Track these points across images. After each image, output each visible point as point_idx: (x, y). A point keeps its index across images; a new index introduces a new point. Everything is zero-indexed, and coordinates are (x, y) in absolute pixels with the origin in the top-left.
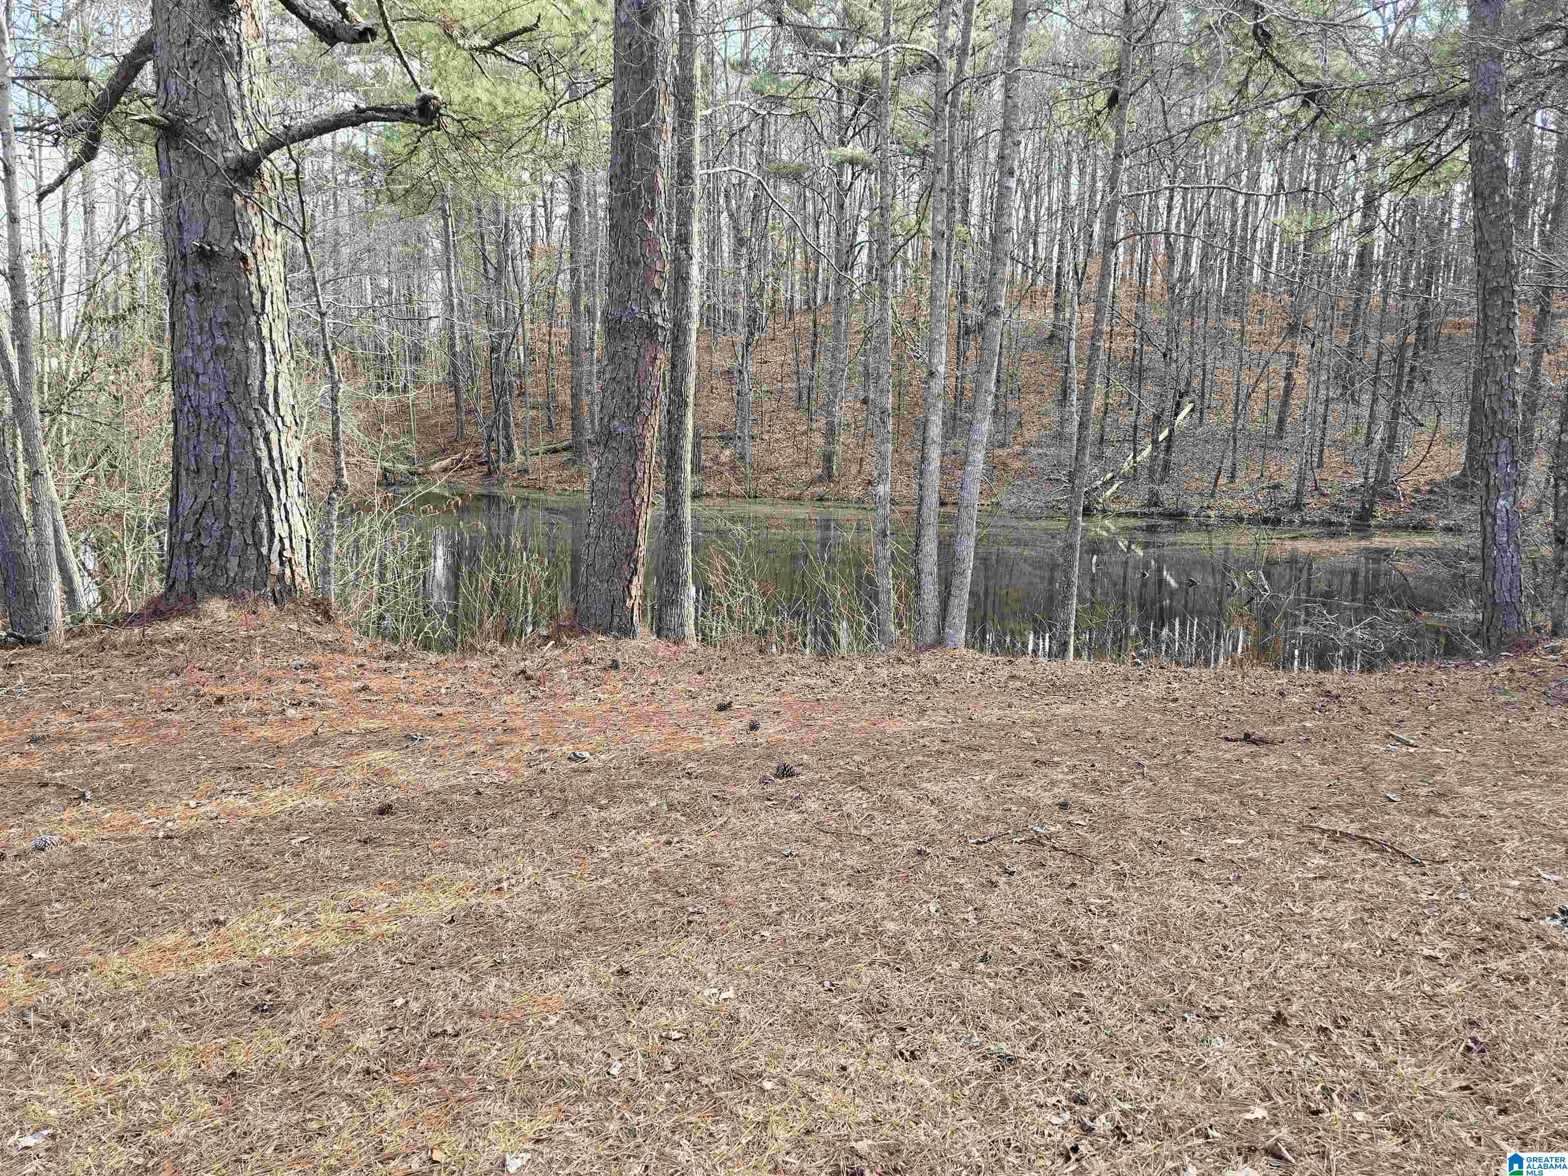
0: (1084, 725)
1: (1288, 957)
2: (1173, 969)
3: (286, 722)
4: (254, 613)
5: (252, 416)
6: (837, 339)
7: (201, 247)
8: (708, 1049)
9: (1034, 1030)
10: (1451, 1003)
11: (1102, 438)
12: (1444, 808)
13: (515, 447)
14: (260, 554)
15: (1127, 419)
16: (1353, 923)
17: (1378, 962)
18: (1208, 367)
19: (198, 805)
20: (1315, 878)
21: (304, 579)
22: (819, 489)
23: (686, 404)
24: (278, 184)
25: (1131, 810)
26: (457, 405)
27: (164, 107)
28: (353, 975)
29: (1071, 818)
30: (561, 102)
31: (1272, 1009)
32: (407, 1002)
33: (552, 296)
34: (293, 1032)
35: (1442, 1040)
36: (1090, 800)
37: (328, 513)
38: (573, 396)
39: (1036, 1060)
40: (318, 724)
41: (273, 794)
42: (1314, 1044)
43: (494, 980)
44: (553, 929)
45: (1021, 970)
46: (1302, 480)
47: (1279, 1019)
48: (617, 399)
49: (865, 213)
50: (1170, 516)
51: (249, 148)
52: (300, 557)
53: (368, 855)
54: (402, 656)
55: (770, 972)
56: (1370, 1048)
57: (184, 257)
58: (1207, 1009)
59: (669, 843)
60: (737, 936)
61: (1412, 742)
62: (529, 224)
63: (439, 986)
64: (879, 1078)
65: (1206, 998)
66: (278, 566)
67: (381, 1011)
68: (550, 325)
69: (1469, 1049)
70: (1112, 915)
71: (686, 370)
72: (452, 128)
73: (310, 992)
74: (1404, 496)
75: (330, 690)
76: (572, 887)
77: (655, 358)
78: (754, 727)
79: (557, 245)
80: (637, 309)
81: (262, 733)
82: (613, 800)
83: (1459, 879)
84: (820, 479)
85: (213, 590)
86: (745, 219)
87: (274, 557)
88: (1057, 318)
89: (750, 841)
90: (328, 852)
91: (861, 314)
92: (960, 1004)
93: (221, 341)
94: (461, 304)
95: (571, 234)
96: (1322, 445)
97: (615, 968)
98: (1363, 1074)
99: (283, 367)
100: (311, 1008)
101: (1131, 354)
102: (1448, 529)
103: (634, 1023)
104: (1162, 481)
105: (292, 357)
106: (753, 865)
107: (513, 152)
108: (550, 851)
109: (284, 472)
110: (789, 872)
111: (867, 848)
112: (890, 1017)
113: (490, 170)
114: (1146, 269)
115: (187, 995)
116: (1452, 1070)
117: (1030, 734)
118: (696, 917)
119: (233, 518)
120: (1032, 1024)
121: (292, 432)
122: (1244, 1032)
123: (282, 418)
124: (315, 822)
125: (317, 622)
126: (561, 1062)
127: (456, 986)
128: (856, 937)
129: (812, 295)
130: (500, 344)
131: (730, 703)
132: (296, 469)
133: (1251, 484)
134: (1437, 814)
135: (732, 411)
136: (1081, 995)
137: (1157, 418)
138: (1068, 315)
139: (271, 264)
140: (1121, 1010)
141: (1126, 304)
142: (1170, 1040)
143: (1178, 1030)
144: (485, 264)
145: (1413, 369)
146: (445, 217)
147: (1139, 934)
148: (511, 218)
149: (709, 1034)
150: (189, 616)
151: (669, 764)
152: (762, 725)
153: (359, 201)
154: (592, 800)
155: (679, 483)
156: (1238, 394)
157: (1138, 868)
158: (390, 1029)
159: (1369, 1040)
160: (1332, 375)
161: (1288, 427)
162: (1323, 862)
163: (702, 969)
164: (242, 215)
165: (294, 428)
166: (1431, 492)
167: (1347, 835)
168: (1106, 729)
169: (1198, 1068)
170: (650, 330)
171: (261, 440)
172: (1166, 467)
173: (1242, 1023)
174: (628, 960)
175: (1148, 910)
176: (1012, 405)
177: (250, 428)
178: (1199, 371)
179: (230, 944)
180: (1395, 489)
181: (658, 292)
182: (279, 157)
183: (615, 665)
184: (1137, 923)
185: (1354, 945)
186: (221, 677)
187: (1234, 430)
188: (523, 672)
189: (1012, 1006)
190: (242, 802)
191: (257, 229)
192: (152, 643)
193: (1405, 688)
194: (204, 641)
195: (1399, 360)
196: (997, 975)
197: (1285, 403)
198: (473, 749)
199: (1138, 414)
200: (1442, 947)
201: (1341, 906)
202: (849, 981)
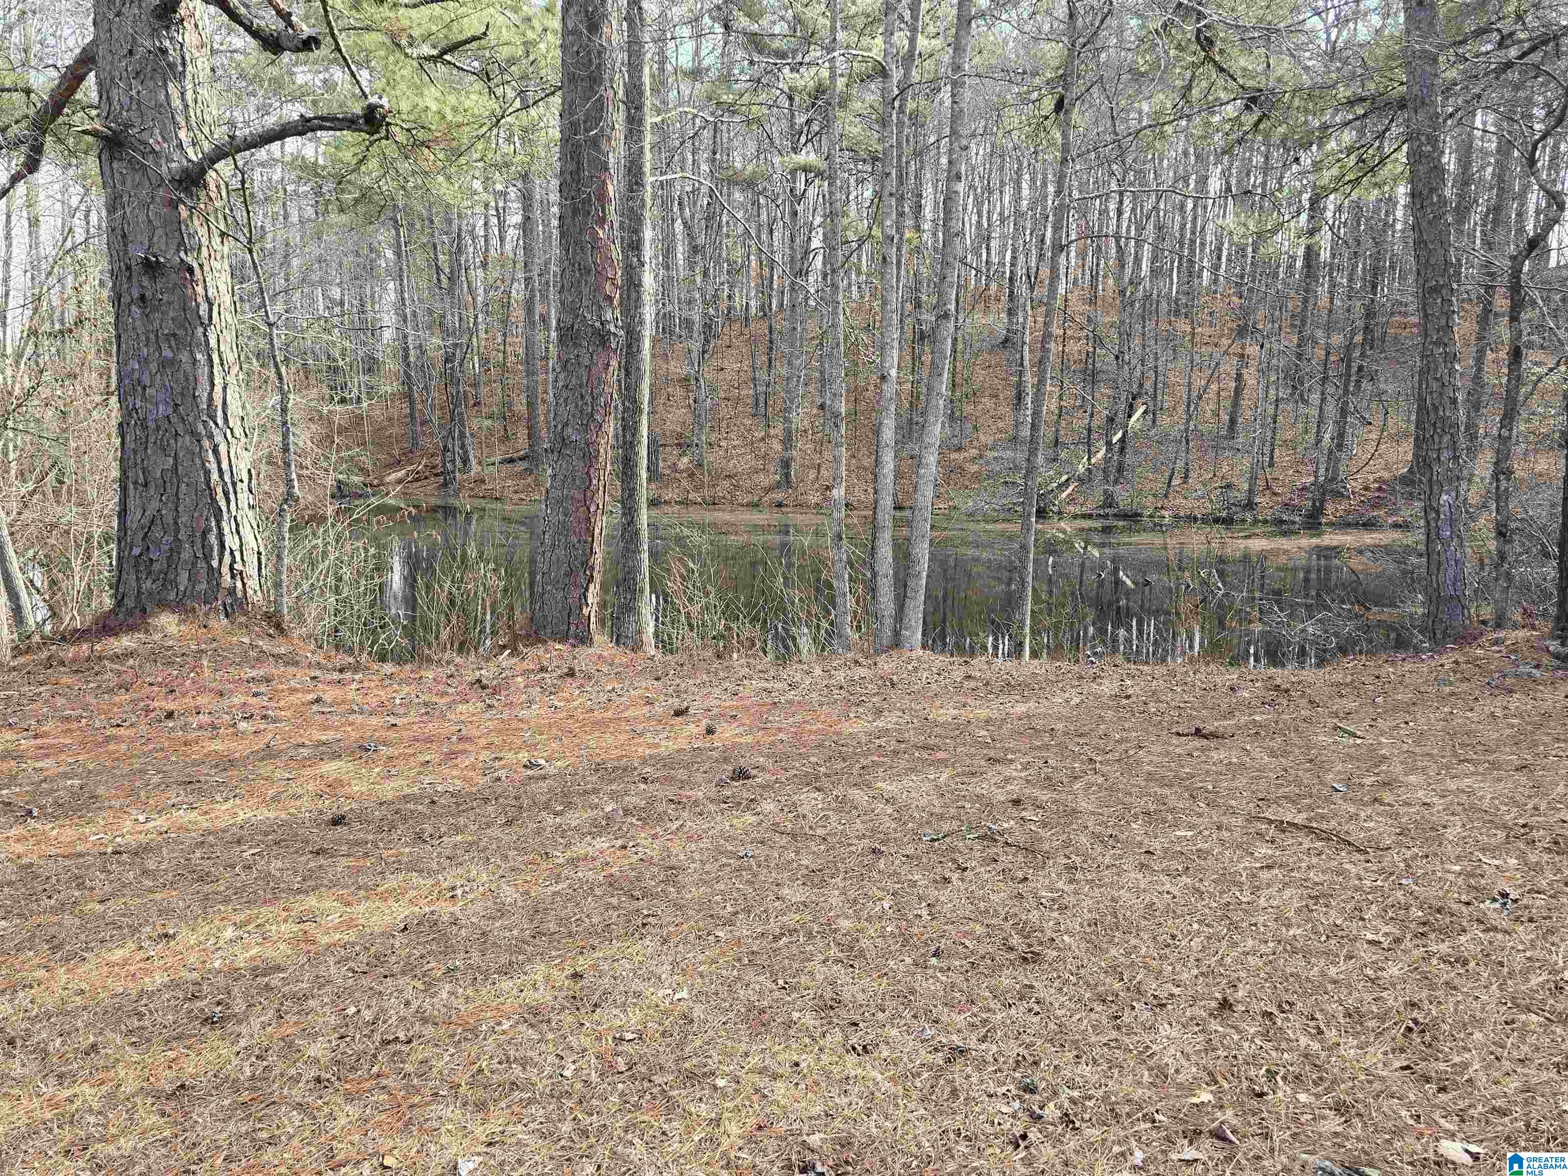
0: (1039, 724)
1: (1235, 944)
2: (1122, 959)
3: (237, 735)
4: (205, 627)
5: (200, 427)
6: (792, 345)
7: (146, 258)
8: (661, 1049)
9: (985, 1021)
10: (1393, 985)
11: (1057, 441)
12: (1388, 797)
13: (471, 457)
14: (210, 567)
15: (1080, 422)
16: (1298, 911)
17: (1322, 947)
18: (1160, 369)
19: (147, 820)
20: (1262, 868)
21: (255, 592)
22: (779, 496)
23: (641, 411)
24: (224, 194)
25: (1083, 805)
26: (412, 415)
27: (107, 118)
28: (305, 985)
29: (1024, 814)
30: (510, 110)
31: (1218, 995)
32: (359, 1011)
33: (506, 305)
34: (243, 1043)
35: (1384, 1022)
36: (1044, 796)
37: (280, 525)
38: (529, 404)
39: (986, 1051)
40: (270, 736)
41: (224, 808)
42: (1260, 1029)
43: (447, 987)
44: (507, 934)
45: (973, 963)
46: (1253, 479)
47: (1225, 1005)
48: (571, 407)
49: (818, 220)
50: (1125, 516)
51: (195, 159)
52: (251, 569)
53: (320, 866)
54: (356, 668)
55: (724, 972)
56: (1314, 1031)
57: (128, 268)
58: (1155, 997)
59: (624, 847)
60: (692, 937)
61: (1359, 733)
62: (482, 233)
63: (391, 994)
64: (832, 1072)
65: (1154, 986)
66: (229, 580)
67: (333, 1020)
68: (505, 335)
69: (1410, 1030)
70: (1063, 908)
71: (640, 378)
72: (401, 137)
73: (260, 1003)
74: (1353, 493)
75: (282, 703)
76: (527, 893)
77: (608, 365)
78: (710, 731)
79: (511, 255)
80: (589, 316)
81: (213, 747)
82: (569, 805)
83: (1402, 865)
84: (778, 485)
85: (163, 605)
86: (699, 226)
87: (225, 570)
88: (1010, 321)
89: (705, 843)
90: (279, 864)
91: (817, 320)
92: (912, 998)
93: (167, 353)
94: (414, 314)
95: (524, 243)
96: (1272, 445)
97: (569, 971)
98: (1306, 1056)
99: (231, 379)
100: (263, 1019)
101: (1084, 356)
102: (1396, 526)
103: (588, 1025)
104: (1116, 482)
105: (241, 368)
106: (708, 867)
107: (462, 160)
108: (505, 858)
109: (234, 484)
110: (744, 873)
111: (822, 847)
112: (843, 1013)
113: (440, 178)
114: (1097, 273)
115: (135, 1009)
116: (1393, 1051)
117: (985, 733)
118: (651, 919)
119: (182, 532)
120: (983, 1016)
121: (241, 444)
122: (1191, 1019)
123: (232, 430)
124: (266, 834)
125: (270, 635)
126: (514, 1066)
127: (408, 994)
128: (810, 936)
129: (767, 303)
130: (454, 354)
131: (687, 708)
132: (246, 480)
133: (1204, 485)
134: (1382, 804)
135: (690, 419)
136: (1031, 987)
137: (1111, 420)
138: (1021, 320)
139: (217, 275)
140: (1070, 1000)
141: (1077, 306)
142: (1119, 1028)
143: (1127, 1018)
144: (438, 273)
145: (1361, 368)
146: (397, 226)
147: (1089, 925)
148: (464, 228)
149: (663, 1034)
150: (139, 631)
151: (625, 770)
152: (719, 730)
153: (310, 212)
154: (547, 807)
155: (634, 489)
156: (1189, 395)
157: (1090, 862)
158: (342, 1037)
159: (1312, 1024)
160: (1281, 375)
161: (1239, 428)
162: (1270, 852)
163: (658, 971)
164: (187, 226)
165: (243, 440)
166: (1379, 489)
167: (1295, 825)
168: (1060, 726)
169: (1145, 1055)
170: (602, 338)
171: (210, 452)
172: (1120, 469)
173: (1189, 1010)
174: (582, 963)
175: (1098, 903)
176: (968, 409)
177: (199, 441)
178: (1151, 374)
179: (180, 957)
180: (1345, 487)
181: (610, 299)
182: (224, 167)
183: (571, 673)
184: (1088, 916)
185: (1299, 932)
186: (172, 691)
187: (1187, 430)
188: (479, 681)
189: (964, 998)
190: (193, 815)
191: (203, 240)
192: (100, 658)
193: (1353, 681)
194: (154, 656)
195: (1347, 360)
196: (949, 969)
197: (1236, 404)
198: (428, 758)
199: (1092, 415)
200: (1384, 931)
201: (1287, 893)
202: (804, 979)
